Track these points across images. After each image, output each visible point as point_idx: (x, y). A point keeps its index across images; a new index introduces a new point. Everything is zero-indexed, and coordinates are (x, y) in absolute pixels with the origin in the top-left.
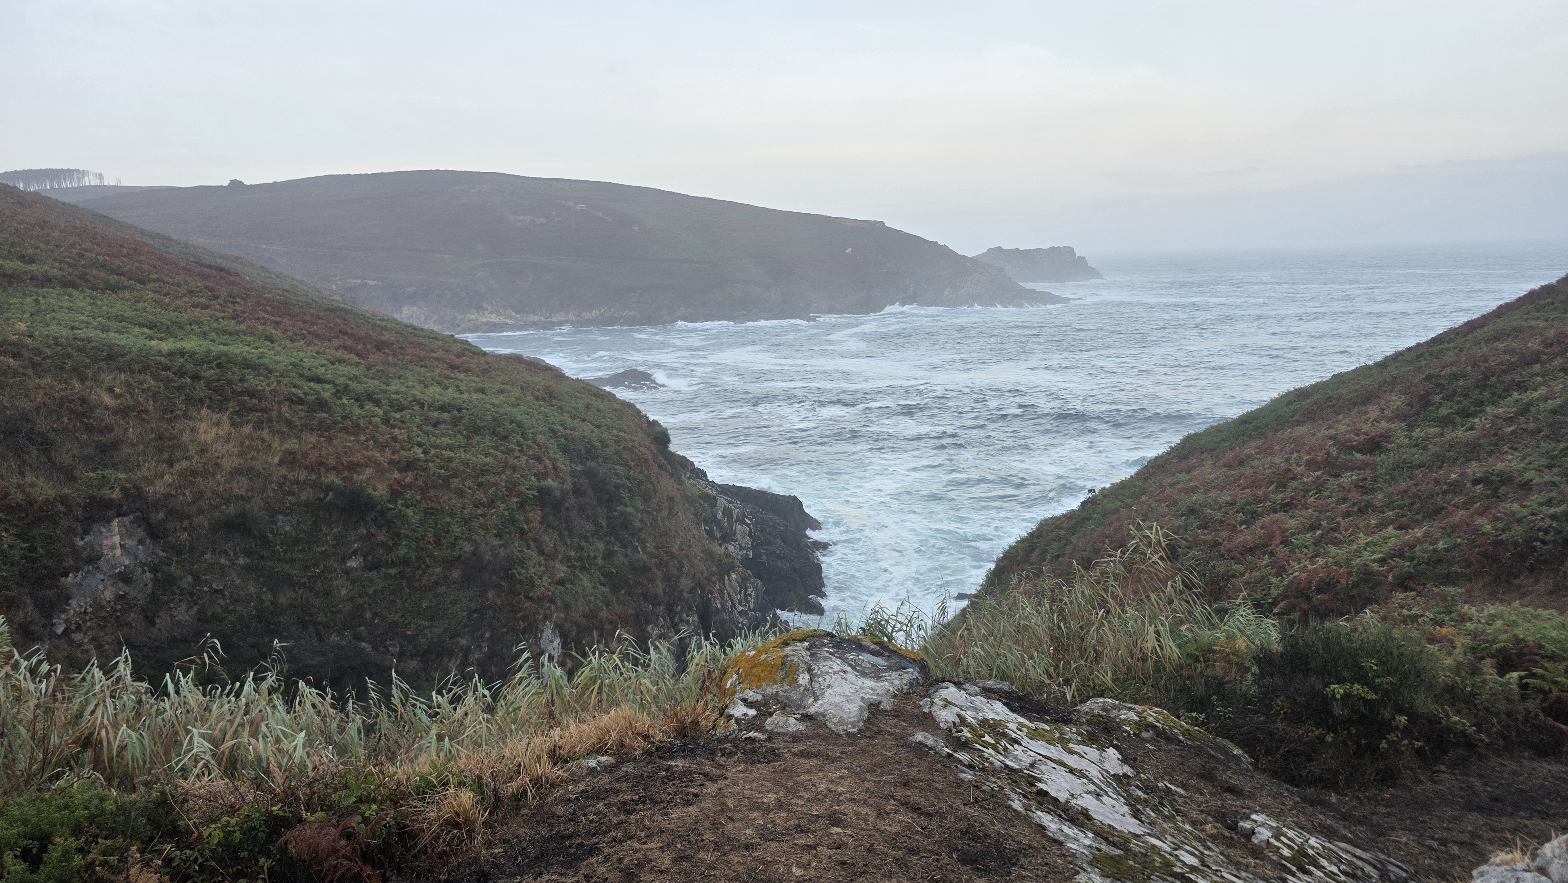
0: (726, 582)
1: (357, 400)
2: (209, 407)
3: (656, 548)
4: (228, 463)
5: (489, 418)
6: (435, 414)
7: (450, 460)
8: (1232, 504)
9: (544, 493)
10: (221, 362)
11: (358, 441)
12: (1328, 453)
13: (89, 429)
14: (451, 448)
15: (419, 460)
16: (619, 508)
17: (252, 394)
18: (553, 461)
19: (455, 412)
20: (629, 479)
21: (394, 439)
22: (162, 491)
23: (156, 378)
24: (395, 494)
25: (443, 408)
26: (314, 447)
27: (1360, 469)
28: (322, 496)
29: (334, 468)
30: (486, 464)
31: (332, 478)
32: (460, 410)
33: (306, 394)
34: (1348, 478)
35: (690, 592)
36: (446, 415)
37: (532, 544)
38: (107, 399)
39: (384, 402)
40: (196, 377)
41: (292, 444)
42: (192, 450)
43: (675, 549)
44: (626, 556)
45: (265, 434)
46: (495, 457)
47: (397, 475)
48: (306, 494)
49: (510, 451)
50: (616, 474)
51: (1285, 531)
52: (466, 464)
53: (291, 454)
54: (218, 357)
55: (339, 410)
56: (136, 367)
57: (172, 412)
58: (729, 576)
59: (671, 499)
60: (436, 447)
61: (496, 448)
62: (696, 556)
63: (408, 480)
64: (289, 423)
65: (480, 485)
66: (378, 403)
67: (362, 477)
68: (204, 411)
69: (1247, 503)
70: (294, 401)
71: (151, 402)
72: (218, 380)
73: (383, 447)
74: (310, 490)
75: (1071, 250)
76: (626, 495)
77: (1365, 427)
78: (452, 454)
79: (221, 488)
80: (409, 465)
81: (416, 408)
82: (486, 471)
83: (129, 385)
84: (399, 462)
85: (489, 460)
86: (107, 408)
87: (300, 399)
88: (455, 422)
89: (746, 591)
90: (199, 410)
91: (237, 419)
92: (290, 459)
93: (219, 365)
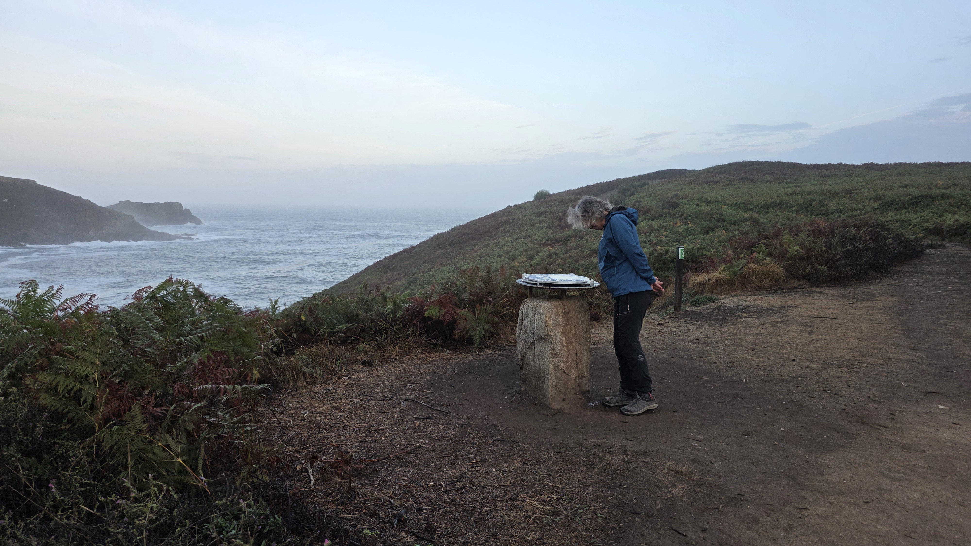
75: (179, 205)
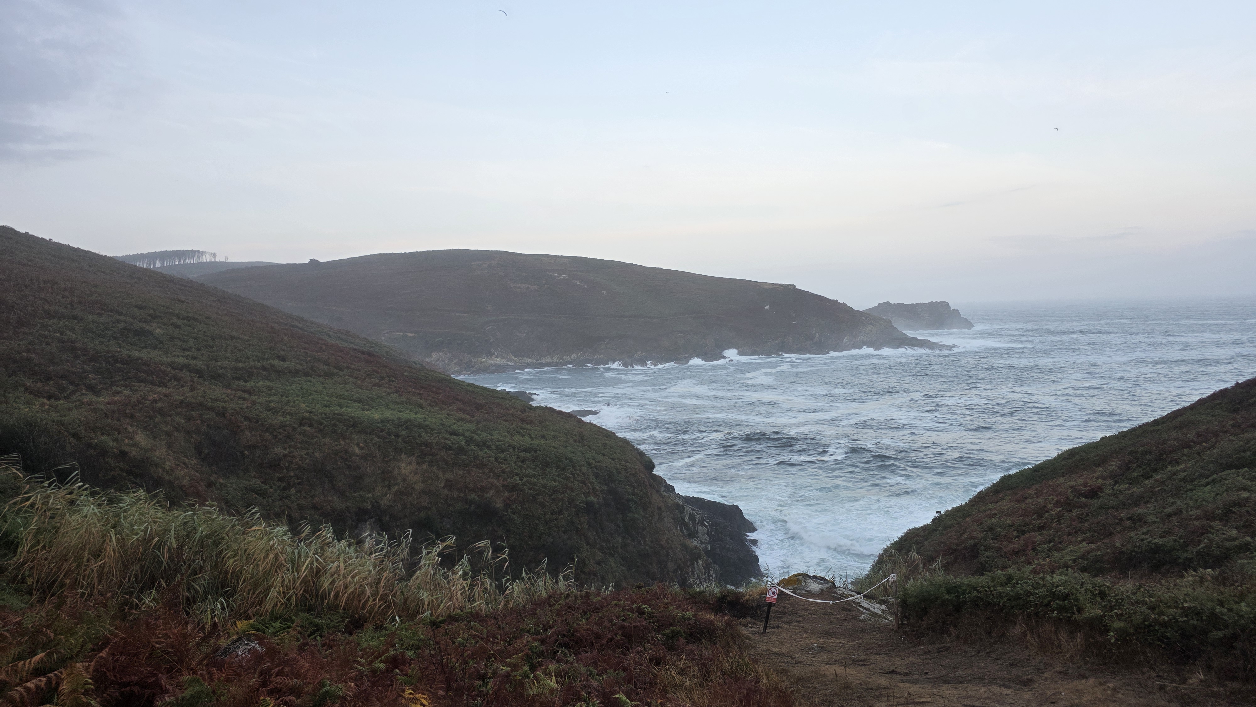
0: (696, 566)
1: (478, 446)
2: (405, 453)
3: (652, 542)
4: (419, 487)
5: (554, 456)
6: (522, 454)
7: (535, 484)
8: (1011, 526)
9: (589, 505)
10: (407, 424)
11: (484, 472)
12: (1067, 498)
13: (349, 467)
14: (534, 476)
15: (518, 484)
16: (629, 515)
17: (427, 445)
18: (592, 483)
19: (533, 453)
20: (634, 495)
21: (503, 471)
22: (388, 503)
23: (379, 437)
24: (507, 506)
25: (525, 450)
26: (462, 477)
27: (1081, 507)
28: (467, 507)
29: (473, 490)
30: (555, 487)
31: (473, 496)
32: (536, 451)
33: (453, 444)
34: (1075, 512)
35: (674, 573)
36: (528, 455)
37: (583, 538)
38: (357, 450)
39: (493, 447)
40: (397, 436)
41: (450, 475)
42: (400, 479)
43: (664, 543)
44: (634, 547)
45: (434, 469)
46: (560, 482)
47: (507, 494)
48: (459, 506)
49: (567, 478)
50: (627, 492)
51: (1034, 542)
52: (544, 486)
53: (450, 481)
54: (405, 423)
55: (471, 453)
56: (368, 430)
57: (388, 457)
58: (697, 562)
59: (660, 508)
60: (526, 476)
61: (559, 476)
62: (677, 548)
63: (514, 497)
64: (446, 462)
65: (553, 500)
66: (489, 447)
67: (489, 495)
68: (403, 456)
69: (1020, 526)
70: (448, 448)
71: (377, 452)
72: (408, 437)
73: (498, 477)
74: (460, 503)
75: (947, 305)
76: (633, 506)
77: (1090, 482)
78: (535, 480)
79: (415, 502)
80: (513, 488)
81: (511, 450)
82: (556, 491)
83: (365, 441)
84: (507, 486)
85: (557, 484)
86: (357, 456)
87: (450, 447)
88: (534, 459)
89: (709, 573)
90: (401, 455)
91: (420, 460)
92: (449, 484)
93: (407, 428)
